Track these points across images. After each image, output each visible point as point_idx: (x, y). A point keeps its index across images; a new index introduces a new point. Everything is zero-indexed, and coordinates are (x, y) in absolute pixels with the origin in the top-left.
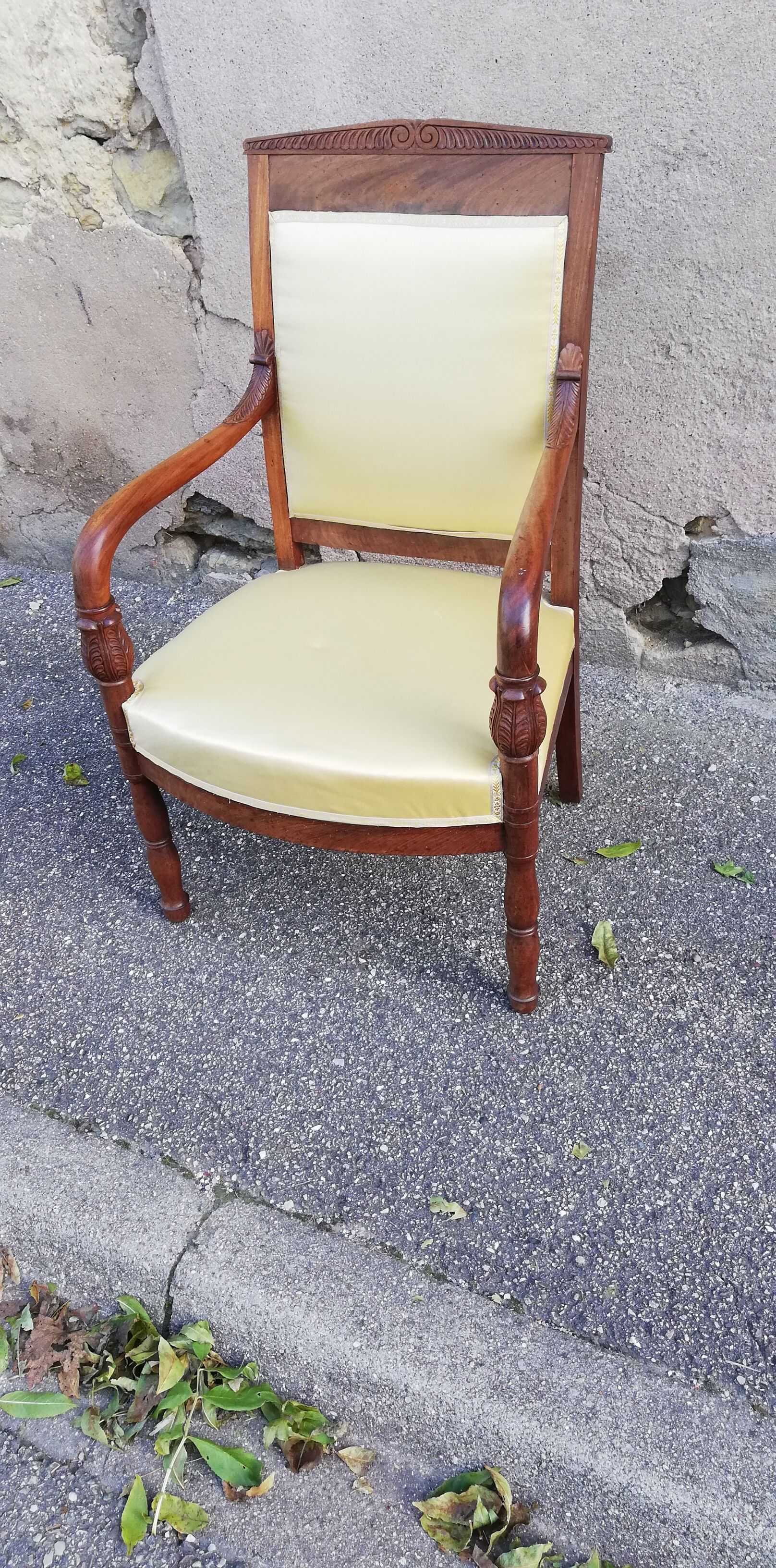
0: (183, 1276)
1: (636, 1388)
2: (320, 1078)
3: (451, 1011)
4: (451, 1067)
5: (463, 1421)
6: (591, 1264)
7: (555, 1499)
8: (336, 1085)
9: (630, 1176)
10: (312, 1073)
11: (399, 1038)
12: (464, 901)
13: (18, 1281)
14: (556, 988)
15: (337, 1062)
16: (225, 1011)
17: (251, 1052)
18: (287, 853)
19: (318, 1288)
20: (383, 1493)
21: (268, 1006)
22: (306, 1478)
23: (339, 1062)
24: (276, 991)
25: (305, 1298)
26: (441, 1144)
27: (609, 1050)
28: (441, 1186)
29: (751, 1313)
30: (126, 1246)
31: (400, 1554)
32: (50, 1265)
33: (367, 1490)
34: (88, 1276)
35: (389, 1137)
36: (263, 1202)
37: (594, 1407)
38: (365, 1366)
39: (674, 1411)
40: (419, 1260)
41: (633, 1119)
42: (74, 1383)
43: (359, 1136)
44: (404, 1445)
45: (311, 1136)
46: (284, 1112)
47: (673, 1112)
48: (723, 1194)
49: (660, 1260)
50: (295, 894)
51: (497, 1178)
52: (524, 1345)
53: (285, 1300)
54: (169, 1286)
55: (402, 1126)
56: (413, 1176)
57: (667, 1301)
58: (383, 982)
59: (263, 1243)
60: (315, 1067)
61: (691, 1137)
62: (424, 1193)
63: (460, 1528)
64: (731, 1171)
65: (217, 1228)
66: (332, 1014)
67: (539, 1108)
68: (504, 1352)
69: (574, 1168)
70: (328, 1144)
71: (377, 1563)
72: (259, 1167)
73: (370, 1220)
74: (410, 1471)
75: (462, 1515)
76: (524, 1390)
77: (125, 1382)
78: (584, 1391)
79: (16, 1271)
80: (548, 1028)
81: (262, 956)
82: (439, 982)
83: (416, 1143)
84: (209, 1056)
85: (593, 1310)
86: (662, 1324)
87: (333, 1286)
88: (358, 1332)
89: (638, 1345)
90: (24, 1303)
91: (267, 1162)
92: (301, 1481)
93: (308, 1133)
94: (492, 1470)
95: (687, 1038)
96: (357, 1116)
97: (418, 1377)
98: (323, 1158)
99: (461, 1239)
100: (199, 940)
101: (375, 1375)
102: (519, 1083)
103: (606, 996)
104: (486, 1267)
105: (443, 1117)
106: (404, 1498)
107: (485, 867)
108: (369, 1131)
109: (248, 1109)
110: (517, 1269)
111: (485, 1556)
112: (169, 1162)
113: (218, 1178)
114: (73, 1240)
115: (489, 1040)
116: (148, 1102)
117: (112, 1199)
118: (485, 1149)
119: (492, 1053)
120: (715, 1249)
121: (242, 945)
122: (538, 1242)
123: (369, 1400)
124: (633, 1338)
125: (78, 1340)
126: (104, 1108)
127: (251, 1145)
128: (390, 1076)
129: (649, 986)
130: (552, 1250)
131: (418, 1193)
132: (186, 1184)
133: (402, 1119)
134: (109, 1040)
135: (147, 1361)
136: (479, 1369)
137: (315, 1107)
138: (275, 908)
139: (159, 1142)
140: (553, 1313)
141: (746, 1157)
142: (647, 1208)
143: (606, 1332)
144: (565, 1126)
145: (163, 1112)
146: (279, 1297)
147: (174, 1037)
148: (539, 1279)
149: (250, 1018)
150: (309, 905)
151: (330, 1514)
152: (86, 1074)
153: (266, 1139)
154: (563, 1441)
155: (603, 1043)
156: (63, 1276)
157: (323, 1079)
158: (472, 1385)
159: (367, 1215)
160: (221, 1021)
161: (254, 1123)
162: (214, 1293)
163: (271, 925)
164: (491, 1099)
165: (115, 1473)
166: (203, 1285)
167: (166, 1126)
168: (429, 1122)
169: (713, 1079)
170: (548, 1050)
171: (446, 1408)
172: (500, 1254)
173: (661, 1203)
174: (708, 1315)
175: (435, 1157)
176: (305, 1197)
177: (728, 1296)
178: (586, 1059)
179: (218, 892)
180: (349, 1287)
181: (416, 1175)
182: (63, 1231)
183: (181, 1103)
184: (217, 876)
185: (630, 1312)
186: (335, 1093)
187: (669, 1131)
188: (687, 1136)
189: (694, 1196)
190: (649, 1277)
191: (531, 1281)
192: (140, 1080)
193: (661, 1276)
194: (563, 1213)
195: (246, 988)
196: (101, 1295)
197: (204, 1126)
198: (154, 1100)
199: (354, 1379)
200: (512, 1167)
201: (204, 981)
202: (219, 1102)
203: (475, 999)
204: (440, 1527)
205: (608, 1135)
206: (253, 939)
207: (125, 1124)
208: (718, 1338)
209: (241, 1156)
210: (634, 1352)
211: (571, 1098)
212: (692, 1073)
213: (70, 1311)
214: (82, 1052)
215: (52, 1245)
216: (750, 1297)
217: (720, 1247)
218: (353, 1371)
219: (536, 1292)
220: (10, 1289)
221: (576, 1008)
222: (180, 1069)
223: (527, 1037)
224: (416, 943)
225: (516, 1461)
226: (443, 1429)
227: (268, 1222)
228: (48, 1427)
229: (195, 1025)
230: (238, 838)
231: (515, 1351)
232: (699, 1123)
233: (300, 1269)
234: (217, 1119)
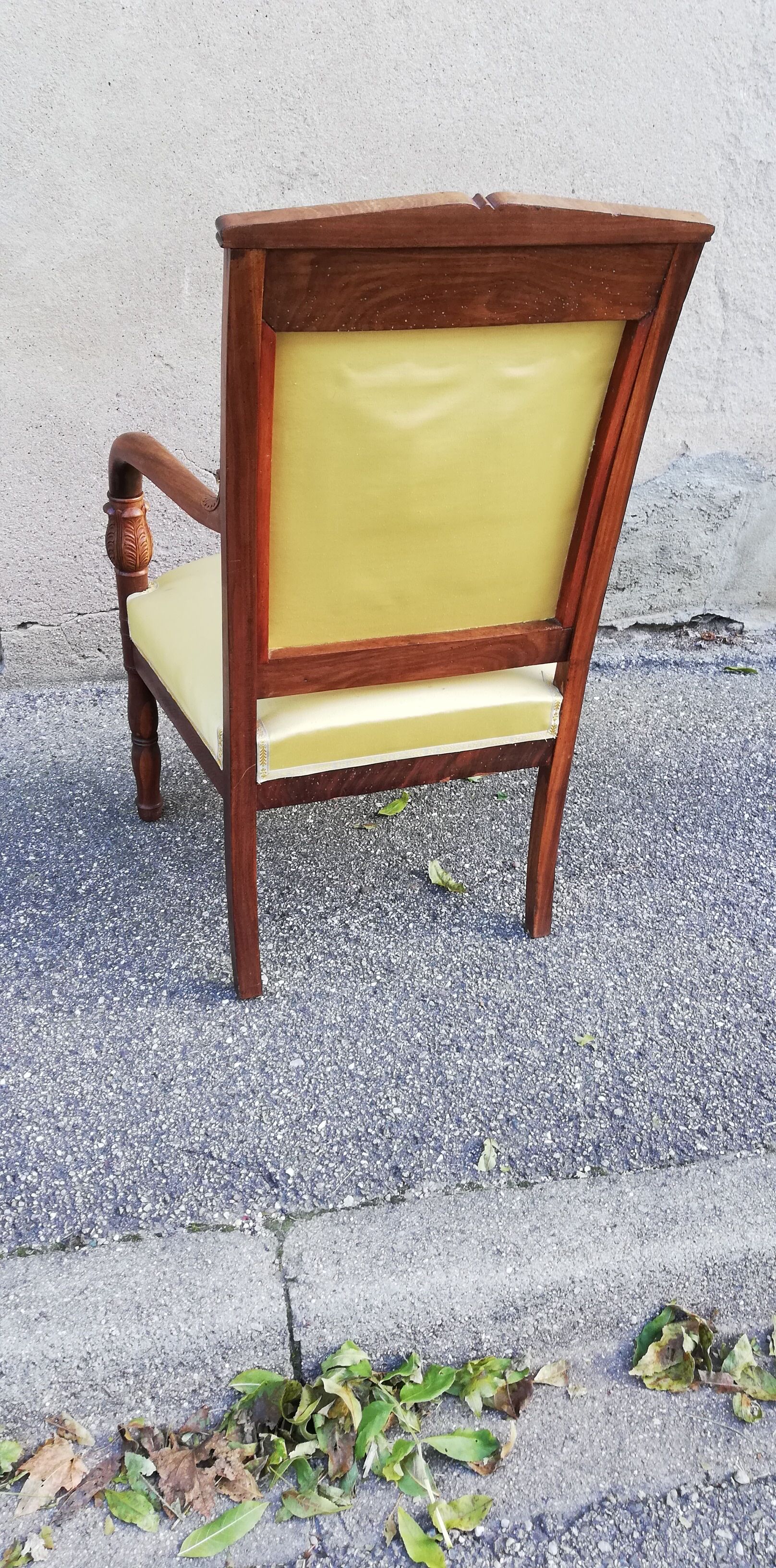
0: (305, 1311)
1: (728, 1177)
2: (290, 1084)
3: (363, 980)
4: (398, 1022)
5: (632, 1277)
6: (627, 1111)
7: (727, 1296)
8: (310, 1082)
9: (601, 1035)
10: (279, 1084)
11: (335, 1019)
12: (298, 891)
13: (92, 1442)
14: (432, 927)
15: (294, 1064)
16: (143, 1072)
17: (201, 1094)
18: (84, 912)
19: (437, 1248)
20: (594, 1385)
21: (185, 1048)
22: (528, 1416)
23: (297, 1063)
24: (183, 1032)
25: (434, 1261)
26: (441, 1084)
27: (510, 955)
28: (470, 1115)
29: (755, 1084)
30: (222, 1321)
31: (651, 1418)
32: (127, 1399)
33: (583, 1391)
34: (184, 1381)
35: (394, 1100)
36: (323, 1211)
37: (715, 1207)
38: (527, 1284)
39: (765, 1177)
40: (498, 1181)
41: (569, 994)
42: (250, 1483)
43: (367, 1112)
44: (584, 1336)
45: (323, 1134)
46: (280, 1128)
47: (592, 977)
48: (672, 1016)
49: (670, 1082)
50: (126, 944)
51: (507, 1086)
52: (631, 1194)
53: (419, 1273)
54: (291, 1331)
55: (397, 1086)
56: (440, 1119)
57: (698, 1107)
58: (281, 982)
59: (357, 1241)
60: (278, 1077)
61: (619, 988)
62: (459, 1127)
63: (673, 1369)
64: (663, 999)
65: (300, 1255)
66: (255, 1027)
67: (495, 1020)
68: (623, 1207)
69: (558, 1050)
70: (345, 1132)
71: (641, 1437)
72: (295, 1184)
73: (433, 1172)
74: (599, 1357)
75: (667, 1358)
76: (660, 1224)
77: (303, 1450)
78: (700, 1200)
79: (82, 1432)
80: (452, 959)
81: (139, 1009)
82: (332, 962)
83: (420, 1093)
84: (161, 1117)
85: (656, 1142)
86: (708, 1124)
87: (449, 1239)
88: (502, 1260)
89: (705, 1148)
90: (120, 1457)
91: (300, 1176)
92: (526, 1421)
93: (318, 1133)
94: (672, 1304)
95: (556, 923)
96: (352, 1098)
97: (578, 1264)
98: (350, 1145)
99: (518, 1145)
100: (56, 1023)
101: (539, 1287)
102: (464, 1009)
103: (475, 917)
104: (557, 1155)
105: (425, 1062)
106: (613, 1379)
107: (293, 858)
108: (373, 1104)
109: (242, 1142)
110: (579, 1144)
111: (712, 1373)
112: (197, 1228)
113: (260, 1215)
114: (152, 1352)
115: (413, 988)
116: (129, 1188)
117: (168, 1289)
118: (480, 1070)
119: (423, 996)
120: (699, 1055)
121: (109, 1008)
122: (578, 1116)
123: (540, 1315)
124: (698, 1145)
125: (220, 1446)
126: (83, 1216)
127: (272, 1170)
128: (353, 1052)
129: (499, 898)
130: (593, 1117)
131: (455, 1130)
132: (233, 1236)
133: (393, 1081)
134: (33, 1153)
135: (315, 1412)
136: (616, 1230)
137: (306, 1109)
138: (116, 964)
139: (172, 1216)
140: (631, 1160)
141: (665, 985)
142: (632, 1051)
143: (676, 1153)
144: (525, 1024)
145: (155, 1186)
146: (411, 1274)
147: (106, 1117)
148: (601, 1142)
149: (175, 1067)
150: (149, 948)
151: (572, 1429)
152: (33, 1195)
153: (282, 1157)
154: (717, 1242)
155: (501, 951)
156: (148, 1402)
157: (294, 1083)
158: (622, 1244)
159: (427, 1169)
160: (146, 1082)
161: (258, 1150)
162: (347, 1308)
163: (124, 979)
164: (452, 1031)
165: (363, 1529)
166: (331, 1306)
167: (168, 1198)
168: (417, 1073)
169: (598, 943)
170: (464, 974)
171: (613, 1275)
172: (557, 1140)
173: (638, 1043)
174: (731, 1102)
175: (445, 1097)
176: (361, 1185)
177: (733, 1082)
178: (498, 968)
179: (38, 974)
180: (462, 1232)
181: (442, 1117)
182: (135, 1350)
183: (166, 1171)
184: (24, 960)
185: (682, 1128)
186: (315, 1089)
187: (600, 991)
188: (615, 989)
189: (655, 1027)
190: (673, 1097)
191: (597, 1147)
192: (103, 1171)
193: (681, 1092)
194: (578, 1086)
195: (148, 1042)
196: (206, 1394)
197: (209, 1178)
198: (134, 1183)
199: (520, 1303)
200: (513, 1072)
201: (95, 1056)
202: (206, 1151)
203: (374, 961)
204: (659, 1379)
205: (562, 1015)
206: (115, 999)
207: (118, 1217)
208: (750, 1113)
209: (267, 1186)
210: (706, 1155)
211: (512, 1001)
212: (581, 945)
213: (176, 1433)
214: (9, 1178)
215: (124, 1374)
216: (746, 1074)
217: (701, 1052)
218: (517, 1295)
219: (608, 1152)
220: (89, 1454)
221: (460, 935)
222: (138, 1142)
223: (441, 972)
224: (285, 940)
225: (687, 1284)
226: (616, 1297)
227: (344, 1223)
228: (256, 1540)
229: (121, 1097)
230: (17, 918)
231: (629, 1202)
232: (616, 977)
233: (409, 1242)
234: (217, 1166)
